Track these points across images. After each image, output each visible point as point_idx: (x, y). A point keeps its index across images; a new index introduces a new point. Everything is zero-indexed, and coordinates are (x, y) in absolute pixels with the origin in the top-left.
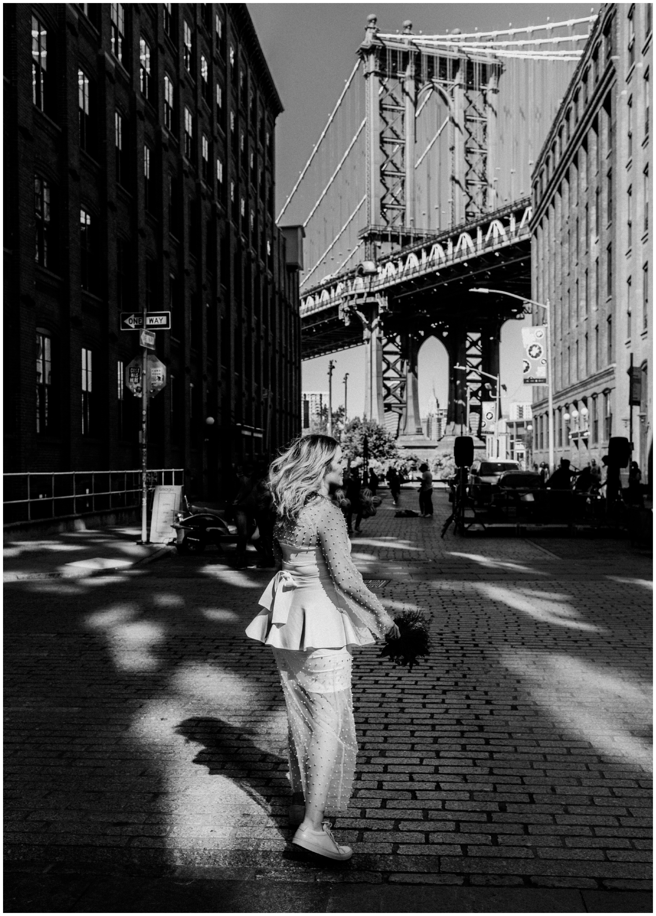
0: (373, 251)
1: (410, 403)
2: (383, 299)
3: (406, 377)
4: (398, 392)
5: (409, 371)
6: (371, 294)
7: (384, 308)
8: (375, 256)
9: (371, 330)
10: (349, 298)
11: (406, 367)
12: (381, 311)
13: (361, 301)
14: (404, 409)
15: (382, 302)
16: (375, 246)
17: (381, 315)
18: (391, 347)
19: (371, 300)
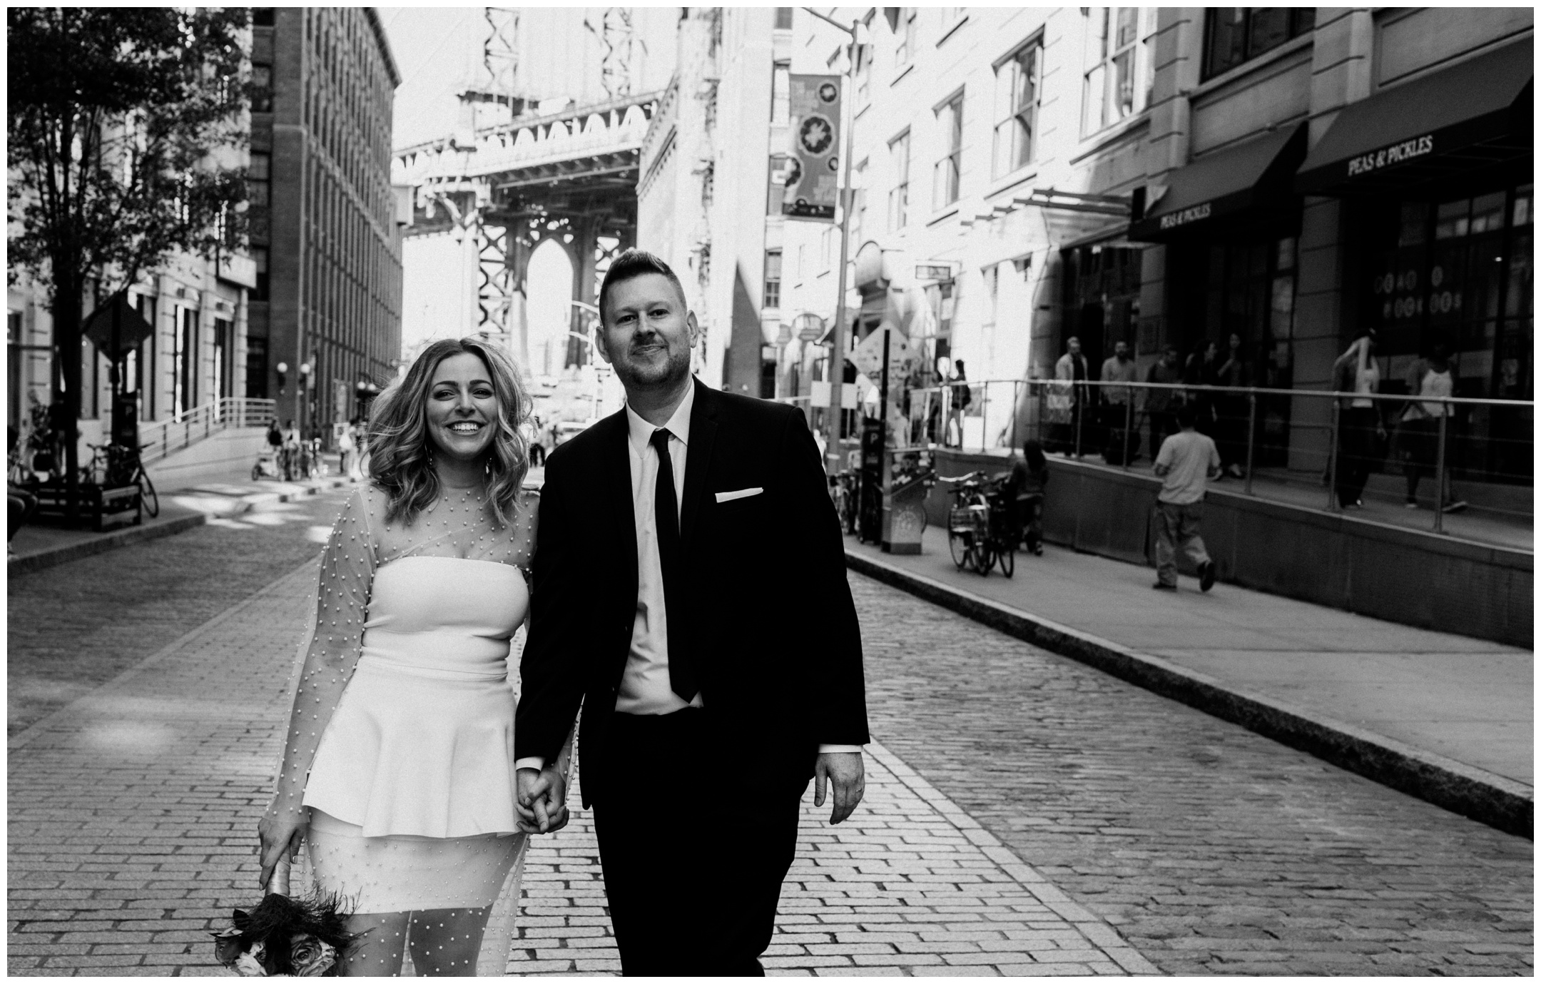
0: (470, 116)
1: (516, 332)
2: (483, 187)
3: (510, 297)
4: (500, 314)
5: (515, 290)
6: (465, 179)
7: (484, 200)
8: (474, 123)
9: (465, 228)
10: (435, 181)
11: (511, 284)
12: (480, 204)
13: (453, 187)
14: (507, 341)
15: (483, 193)
16: (474, 110)
17: (480, 210)
18: (492, 253)
19: (465, 187)
